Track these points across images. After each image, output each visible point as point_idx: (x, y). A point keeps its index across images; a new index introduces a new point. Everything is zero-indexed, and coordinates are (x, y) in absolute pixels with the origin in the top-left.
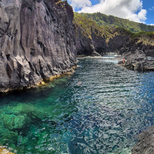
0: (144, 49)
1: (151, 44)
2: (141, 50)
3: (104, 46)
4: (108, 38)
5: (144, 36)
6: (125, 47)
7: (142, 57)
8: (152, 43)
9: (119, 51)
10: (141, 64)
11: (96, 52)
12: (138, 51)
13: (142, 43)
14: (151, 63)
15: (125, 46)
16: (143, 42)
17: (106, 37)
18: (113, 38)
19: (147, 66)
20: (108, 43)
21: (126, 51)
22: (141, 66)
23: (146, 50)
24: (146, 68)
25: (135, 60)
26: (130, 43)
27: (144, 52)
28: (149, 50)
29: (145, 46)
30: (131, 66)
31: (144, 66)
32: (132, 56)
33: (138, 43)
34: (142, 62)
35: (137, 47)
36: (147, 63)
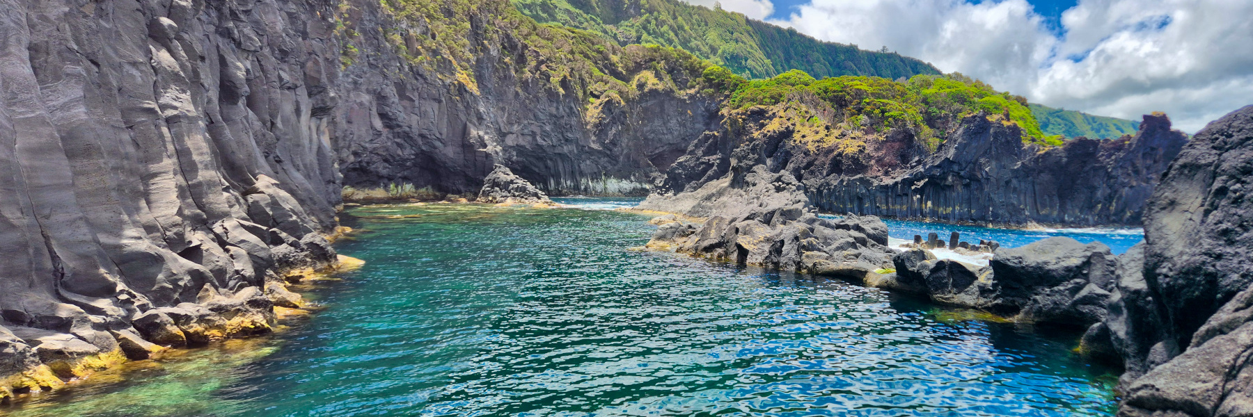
0: (797, 169)
1: (837, 147)
2: (782, 173)
3: (567, 140)
4: (597, 97)
5: (801, 100)
6: (700, 153)
7: (790, 208)
8: (848, 141)
9: (662, 172)
10: (782, 242)
11: (512, 176)
12: (767, 175)
13: (788, 133)
14: (842, 241)
15: (696, 146)
16: (793, 131)
17: (580, 94)
18: (627, 101)
19: (815, 253)
20: (596, 126)
21: (704, 171)
22: (783, 249)
23: (810, 177)
24: (810, 265)
25: (748, 218)
26: (724, 133)
27: (800, 184)
28: (828, 175)
29: (805, 153)
30: (732, 248)
31: (799, 253)
32: (737, 199)
33: (765, 132)
34: (788, 232)
35: (762, 155)
36: (817, 238)
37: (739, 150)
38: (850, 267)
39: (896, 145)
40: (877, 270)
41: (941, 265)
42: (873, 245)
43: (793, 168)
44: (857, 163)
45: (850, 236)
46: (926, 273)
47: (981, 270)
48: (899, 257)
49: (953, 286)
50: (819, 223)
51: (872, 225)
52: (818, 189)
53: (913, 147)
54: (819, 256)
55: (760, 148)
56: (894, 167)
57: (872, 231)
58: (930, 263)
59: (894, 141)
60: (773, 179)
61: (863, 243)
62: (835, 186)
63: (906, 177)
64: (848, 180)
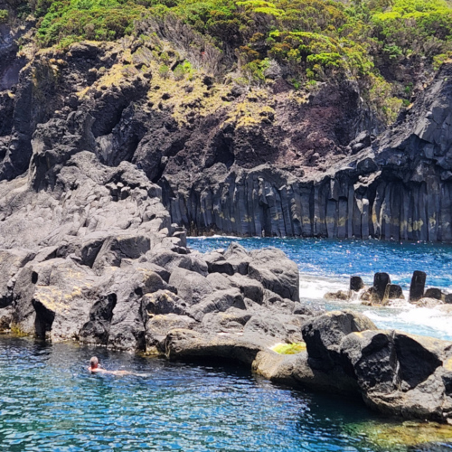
0: (154, 156)
1: (224, 116)
2: (124, 164)
5: (162, 32)
7: (132, 233)
10: (113, 299)
12: (98, 171)
13: (138, 92)
14: (219, 294)
16: (147, 88)
19: (171, 317)
22: (115, 311)
23: (177, 168)
24: (161, 339)
25: (54, 255)
26: (25, 91)
27: (156, 186)
28: (208, 165)
29: (168, 127)
30: (27, 308)
31: (143, 318)
32: (42, 215)
33: (98, 89)
34: (124, 280)
35: (90, 133)
36: (174, 290)
37: (46, 125)
38: (230, 342)
39: (328, 112)
40: (278, 346)
41: (380, 342)
42: (273, 301)
43: (148, 153)
44: (260, 145)
45: (234, 285)
46: (355, 354)
47: (447, 349)
48: (310, 326)
49: (402, 376)
50: (178, 262)
51: (273, 265)
52: (192, 190)
53: (357, 114)
54: (178, 323)
55: (85, 124)
56: (323, 150)
57: (271, 276)
58: (363, 338)
59: (323, 105)
60: (108, 176)
61: (257, 296)
62: (222, 185)
63: (343, 168)
64: (245, 174)
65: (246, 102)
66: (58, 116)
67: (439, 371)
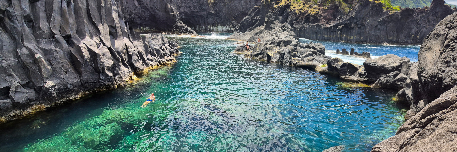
0: (291, 21)
1: (307, 12)
2: (285, 23)
3: (203, 10)
6: (253, 15)
7: (287, 39)
8: (312, 9)
9: (238, 23)
10: (284, 54)
11: (183, 24)
12: (279, 25)
13: (288, 6)
14: (307, 53)
15: (251, 12)
16: (290, 5)
19: (297, 58)
20: (213, 3)
21: (255, 23)
22: (284, 56)
23: (297, 24)
24: (295, 63)
25: (271, 44)
26: (262, 6)
27: (293, 28)
28: (304, 23)
29: (295, 14)
30: (265, 55)
31: (291, 58)
32: (267, 34)
33: (279, 6)
34: (286, 50)
35: (278, 16)
36: (297, 52)
37: (268, 14)
38: (310, 64)
39: (332, 11)
40: (320, 65)
41: (344, 65)
42: (319, 55)
43: (290, 20)
44: (316, 19)
45: (311, 51)
46: (339, 67)
47: (360, 67)
48: (328, 61)
49: (349, 72)
50: (298, 46)
51: (319, 47)
52: (300, 29)
53: (338, 12)
54: (298, 59)
55: (277, 14)
56: (330, 20)
57: (319, 49)
58: (341, 64)
59: (330, 9)
60: (282, 26)
61: (316, 54)
62: (307, 28)
63: (335, 24)
64: (312, 25)
65: (313, 9)
66: (270, 12)
67: (358, 72)
